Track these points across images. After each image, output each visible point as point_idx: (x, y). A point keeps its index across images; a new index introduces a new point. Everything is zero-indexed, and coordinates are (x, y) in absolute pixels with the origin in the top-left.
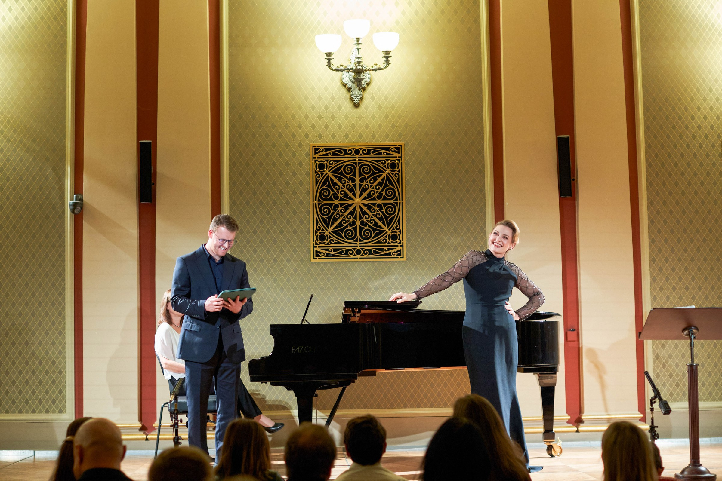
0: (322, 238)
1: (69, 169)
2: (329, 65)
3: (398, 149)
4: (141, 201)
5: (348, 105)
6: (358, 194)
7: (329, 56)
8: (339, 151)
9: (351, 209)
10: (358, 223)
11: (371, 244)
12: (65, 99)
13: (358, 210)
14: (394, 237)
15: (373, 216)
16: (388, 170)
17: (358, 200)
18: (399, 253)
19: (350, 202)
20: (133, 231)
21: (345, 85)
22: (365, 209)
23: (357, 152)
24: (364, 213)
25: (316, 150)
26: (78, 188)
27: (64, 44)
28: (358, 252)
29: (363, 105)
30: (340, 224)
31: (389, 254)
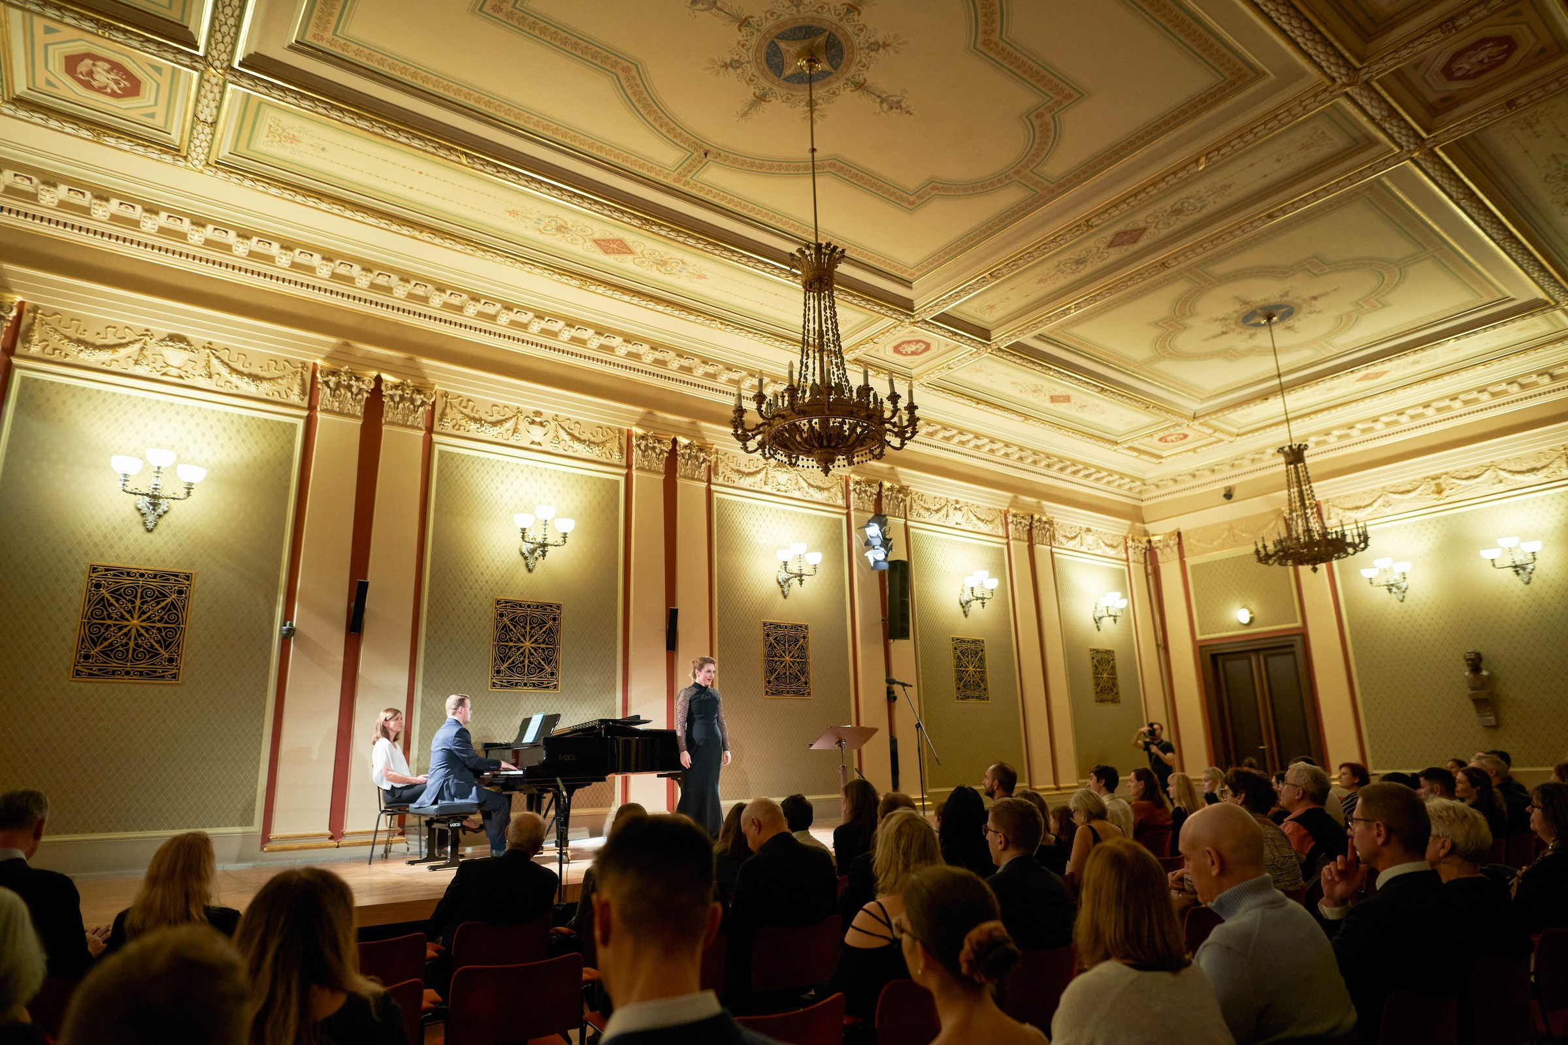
0: (498, 672)
1: (281, 598)
2: (523, 537)
3: (559, 607)
4: (351, 631)
5: (524, 570)
6: (528, 639)
7: (523, 531)
8: (515, 605)
9: (522, 650)
10: (526, 662)
11: (535, 679)
12: (283, 535)
13: (527, 651)
14: (552, 674)
15: (538, 657)
16: (551, 622)
17: (528, 644)
18: (555, 687)
19: (521, 645)
20: (340, 658)
21: (523, 554)
22: (532, 651)
23: (529, 606)
24: (532, 654)
25: (498, 602)
26: (288, 615)
27: (287, 488)
28: (525, 685)
29: (535, 571)
30: (513, 662)
31: (548, 687)
